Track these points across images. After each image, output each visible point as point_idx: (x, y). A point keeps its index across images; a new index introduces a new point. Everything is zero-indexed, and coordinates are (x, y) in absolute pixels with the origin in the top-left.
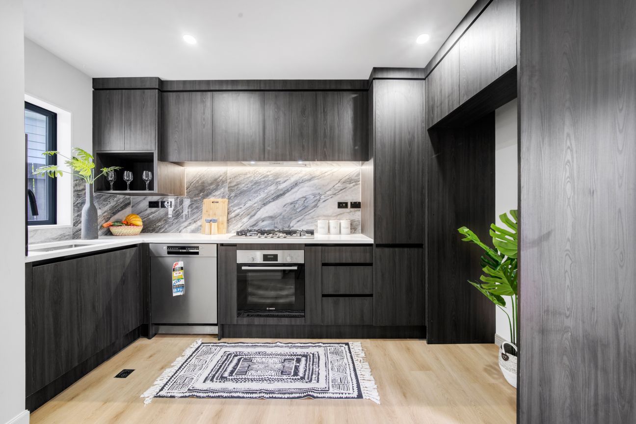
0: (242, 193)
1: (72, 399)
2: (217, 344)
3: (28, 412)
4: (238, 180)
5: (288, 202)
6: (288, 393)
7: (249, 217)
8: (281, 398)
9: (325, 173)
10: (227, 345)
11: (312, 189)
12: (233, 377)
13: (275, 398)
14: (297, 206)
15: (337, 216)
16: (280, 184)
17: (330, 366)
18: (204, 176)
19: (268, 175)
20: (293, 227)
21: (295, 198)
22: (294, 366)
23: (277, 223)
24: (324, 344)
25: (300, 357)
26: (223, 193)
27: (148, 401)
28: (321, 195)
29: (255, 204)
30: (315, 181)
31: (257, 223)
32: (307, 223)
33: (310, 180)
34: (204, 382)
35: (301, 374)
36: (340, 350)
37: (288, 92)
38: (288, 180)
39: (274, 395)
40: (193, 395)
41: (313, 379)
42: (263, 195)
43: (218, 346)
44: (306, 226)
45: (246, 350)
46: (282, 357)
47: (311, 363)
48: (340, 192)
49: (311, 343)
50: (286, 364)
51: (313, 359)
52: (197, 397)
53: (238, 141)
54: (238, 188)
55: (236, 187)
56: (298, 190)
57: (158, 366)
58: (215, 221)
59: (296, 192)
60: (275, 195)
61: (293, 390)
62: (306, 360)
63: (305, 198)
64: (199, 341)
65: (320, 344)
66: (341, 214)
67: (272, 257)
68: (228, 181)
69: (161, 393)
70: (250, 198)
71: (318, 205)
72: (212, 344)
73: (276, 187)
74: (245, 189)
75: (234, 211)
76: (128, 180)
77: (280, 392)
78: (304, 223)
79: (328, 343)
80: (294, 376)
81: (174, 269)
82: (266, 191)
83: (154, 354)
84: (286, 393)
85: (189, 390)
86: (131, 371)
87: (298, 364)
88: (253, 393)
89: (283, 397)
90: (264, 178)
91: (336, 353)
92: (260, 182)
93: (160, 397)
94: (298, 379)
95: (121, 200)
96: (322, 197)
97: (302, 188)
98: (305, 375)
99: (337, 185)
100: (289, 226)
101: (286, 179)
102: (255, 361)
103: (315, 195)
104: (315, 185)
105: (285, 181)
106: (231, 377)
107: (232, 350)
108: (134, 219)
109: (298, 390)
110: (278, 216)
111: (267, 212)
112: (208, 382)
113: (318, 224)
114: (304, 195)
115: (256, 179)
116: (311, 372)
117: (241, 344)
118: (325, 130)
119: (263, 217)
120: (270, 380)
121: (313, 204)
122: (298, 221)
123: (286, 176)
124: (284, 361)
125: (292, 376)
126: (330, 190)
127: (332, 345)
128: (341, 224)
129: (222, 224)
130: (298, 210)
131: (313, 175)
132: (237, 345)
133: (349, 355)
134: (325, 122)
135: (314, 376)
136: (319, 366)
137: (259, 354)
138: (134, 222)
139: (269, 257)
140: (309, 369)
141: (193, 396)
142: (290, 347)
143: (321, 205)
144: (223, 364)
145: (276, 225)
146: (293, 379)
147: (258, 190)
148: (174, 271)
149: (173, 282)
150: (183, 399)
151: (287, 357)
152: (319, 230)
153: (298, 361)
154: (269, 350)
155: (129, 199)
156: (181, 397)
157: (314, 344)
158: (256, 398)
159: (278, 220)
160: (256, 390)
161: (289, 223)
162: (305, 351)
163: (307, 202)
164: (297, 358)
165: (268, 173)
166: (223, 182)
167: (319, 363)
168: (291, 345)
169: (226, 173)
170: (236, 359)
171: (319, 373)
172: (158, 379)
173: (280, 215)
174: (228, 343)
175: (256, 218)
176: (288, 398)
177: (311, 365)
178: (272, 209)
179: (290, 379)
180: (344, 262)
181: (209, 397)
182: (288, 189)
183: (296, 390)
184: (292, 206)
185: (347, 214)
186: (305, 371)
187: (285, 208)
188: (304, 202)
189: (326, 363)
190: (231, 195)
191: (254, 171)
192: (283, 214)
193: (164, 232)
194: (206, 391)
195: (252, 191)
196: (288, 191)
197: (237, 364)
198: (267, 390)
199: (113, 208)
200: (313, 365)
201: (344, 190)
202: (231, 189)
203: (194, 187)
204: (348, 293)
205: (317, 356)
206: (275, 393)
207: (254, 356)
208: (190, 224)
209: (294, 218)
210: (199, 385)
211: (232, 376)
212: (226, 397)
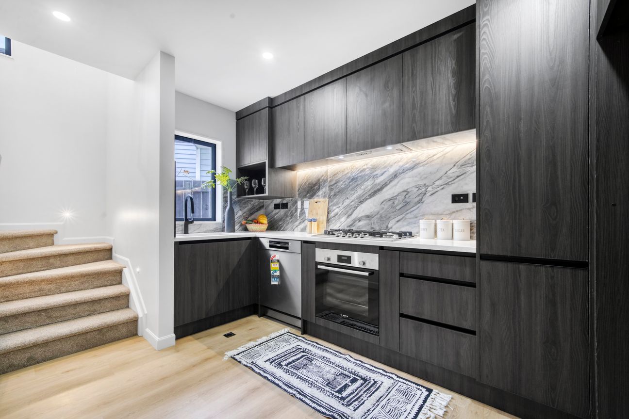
0: (341, 191)
1: (198, 339)
2: (298, 337)
3: (174, 336)
4: (337, 178)
5: (385, 199)
6: (317, 404)
7: (346, 216)
8: (308, 404)
9: (434, 156)
10: (305, 341)
11: (415, 179)
12: (287, 368)
13: (303, 401)
14: (396, 202)
15: (451, 214)
16: (377, 177)
17: (384, 402)
18: (310, 177)
19: (365, 169)
20: (391, 228)
21: (394, 193)
22: (345, 383)
23: (374, 223)
24: (398, 377)
25: (358, 378)
26: (325, 193)
27: (226, 358)
28: (428, 186)
29: (352, 201)
30: (420, 169)
31: (353, 223)
32: (409, 224)
33: (412, 168)
34: (265, 362)
35: (344, 394)
36: (413, 393)
37: (369, 68)
38: (385, 171)
39: (304, 399)
40: (252, 368)
41: (353, 405)
42: (359, 192)
43: (297, 339)
44: (408, 227)
45: (314, 350)
46: (341, 370)
47: (365, 389)
48: (456, 180)
49: (383, 370)
50: (339, 379)
51: (371, 387)
52: (253, 370)
53: (324, 137)
54: (336, 186)
55: (335, 185)
56: (398, 183)
57: (249, 338)
58: (315, 220)
59: (396, 185)
60: (372, 191)
61: (324, 404)
62: (362, 385)
63: (406, 192)
64: (287, 329)
65: (393, 376)
66: (457, 211)
67: (346, 258)
68: (329, 180)
69: (237, 357)
70: (348, 197)
71: (423, 200)
72: (294, 336)
73: (373, 181)
74: (343, 186)
75: (334, 210)
76: (255, 187)
77: (312, 399)
78: (405, 223)
79: (403, 379)
80: (336, 392)
81: (272, 260)
82: (363, 187)
83: (254, 329)
84: (315, 403)
85: (252, 362)
86: (234, 335)
87: (350, 384)
88: (290, 387)
89: (310, 405)
90: (360, 173)
91: (405, 393)
92: (357, 178)
93: (234, 359)
94: (338, 397)
95: (257, 204)
96: (430, 189)
97: (402, 179)
98: (347, 397)
99: (452, 171)
100: (387, 227)
101: (384, 170)
102: (314, 363)
103: (418, 187)
104: (419, 174)
105: (383, 173)
106: (285, 367)
107: (304, 346)
108: (261, 219)
109: (328, 406)
110: (375, 215)
111: (363, 211)
112: (268, 363)
113: (421, 225)
114: (405, 188)
115: (353, 175)
116: (356, 398)
117: (315, 344)
118: (414, 99)
119: (360, 216)
120: (312, 384)
121: (417, 199)
122: (398, 221)
123: (385, 167)
124: (340, 374)
125: (334, 391)
126: (440, 178)
127: (407, 382)
128: (454, 224)
129: (322, 223)
130: (398, 208)
131: (417, 162)
132: (312, 343)
133: (420, 402)
134: (414, 88)
135: (356, 403)
136: (370, 396)
137: (323, 358)
138: (261, 221)
139: (343, 258)
140: (357, 394)
141: (250, 368)
142: (357, 365)
143: (427, 199)
144: (288, 354)
145: (373, 226)
146: (333, 394)
147: (355, 187)
148: (272, 262)
149: (272, 272)
150: (245, 367)
151: (346, 372)
152: (422, 232)
153: (354, 381)
154: (333, 358)
155: (263, 202)
156: (245, 365)
157: (386, 372)
158: (289, 393)
159: (375, 220)
160: (294, 387)
161: (387, 224)
162: (369, 374)
163: (409, 197)
164: (355, 378)
165: (365, 167)
166: (325, 181)
167: (373, 393)
168: (360, 363)
169: (327, 172)
170: (302, 354)
171: (363, 403)
172: (242, 346)
173: (377, 214)
174: (306, 339)
175: (353, 216)
176: (314, 408)
177: (362, 392)
178: (368, 207)
179: (331, 393)
180: (429, 275)
181: (259, 374)
182: (386, 182)
183: (326, 405)
184: (391, 202)
185: (468, 211)
186: (352, 393)
187: (382, 206)
188: (405, 197)
189: (381, 397)
190: (331, 194)
191: (351, 166)
192: (381, 212)
193: (283, 230)
194: (260, 368)
195: (349, 188)
196: (386, 185)
197: (298, 359)
198: (302, 392)
199: (250, 210)
200: (365, 392)
201: (462, 177)
202: (331, 188)
203: (303, 189)
204: (435, 320)
205: (378, 385)
206: (306, 397)
207: (317, 358)
208: (300, 223)
209: (392, 217)
210: (260, 362)
211: (287, 366)
212: (269, 380)
